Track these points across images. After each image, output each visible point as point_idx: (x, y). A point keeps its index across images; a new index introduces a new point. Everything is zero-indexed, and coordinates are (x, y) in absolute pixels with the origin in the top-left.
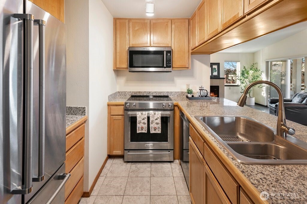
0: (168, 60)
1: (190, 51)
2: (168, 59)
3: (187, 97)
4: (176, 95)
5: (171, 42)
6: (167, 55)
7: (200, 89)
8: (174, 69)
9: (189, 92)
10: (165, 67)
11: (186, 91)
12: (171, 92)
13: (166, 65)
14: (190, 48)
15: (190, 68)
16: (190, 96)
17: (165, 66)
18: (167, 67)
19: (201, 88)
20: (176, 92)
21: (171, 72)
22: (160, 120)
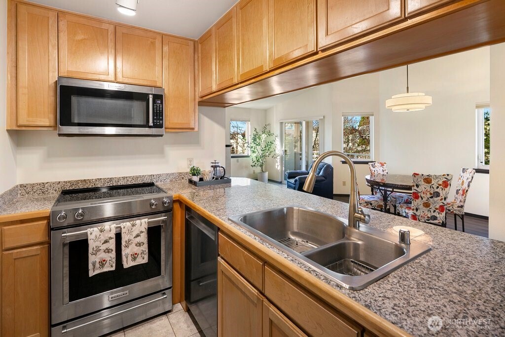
0: (157, 112)
1: (198, 100)
2: (157, 110)
3: (191, 181)
4: (168, 180)
5: (161, 78)
6: (154, 102)
7: (212, 166)
8: (167, 130)
9: (195, 172)
10: (150, 127)
11: (188, 170)
12: (159, 176)
13: (153, 122)
14: (197, 93)
15: (196, 129)
16: (196, 179)
17: (151, 124)
18: (155, 126)
19: (214, 165)
20: (167, 174)
21: (161, 136)
22: (146, 236)
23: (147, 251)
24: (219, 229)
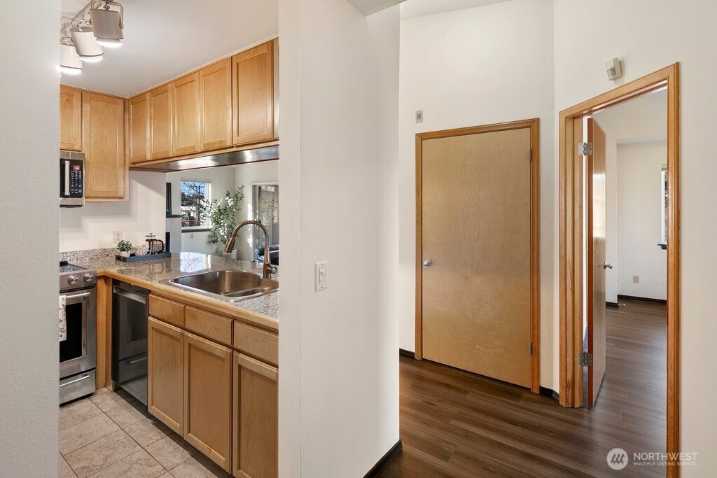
0: (74, 179)
1: (128, 166)
2: (74, 178)
3: (118, 258)
4: (87, 259)
5: (80, 141)
6: (71, 169)
7: (147, 240)
8: (88, 200)
9: (124, 246)
10: (67, 197)
11: (116, 246)
12: (75, 253)
13: (70, 191)
14: (127, 160)
15: (126, 198)
16: (125, 254)
17: (67, 193)
18: (73, 195)
19: (149, 238)
20: (86, 251)
21: (80, 206)
22: (65, 313)
23: (65, 328)
24: (150, 291)
